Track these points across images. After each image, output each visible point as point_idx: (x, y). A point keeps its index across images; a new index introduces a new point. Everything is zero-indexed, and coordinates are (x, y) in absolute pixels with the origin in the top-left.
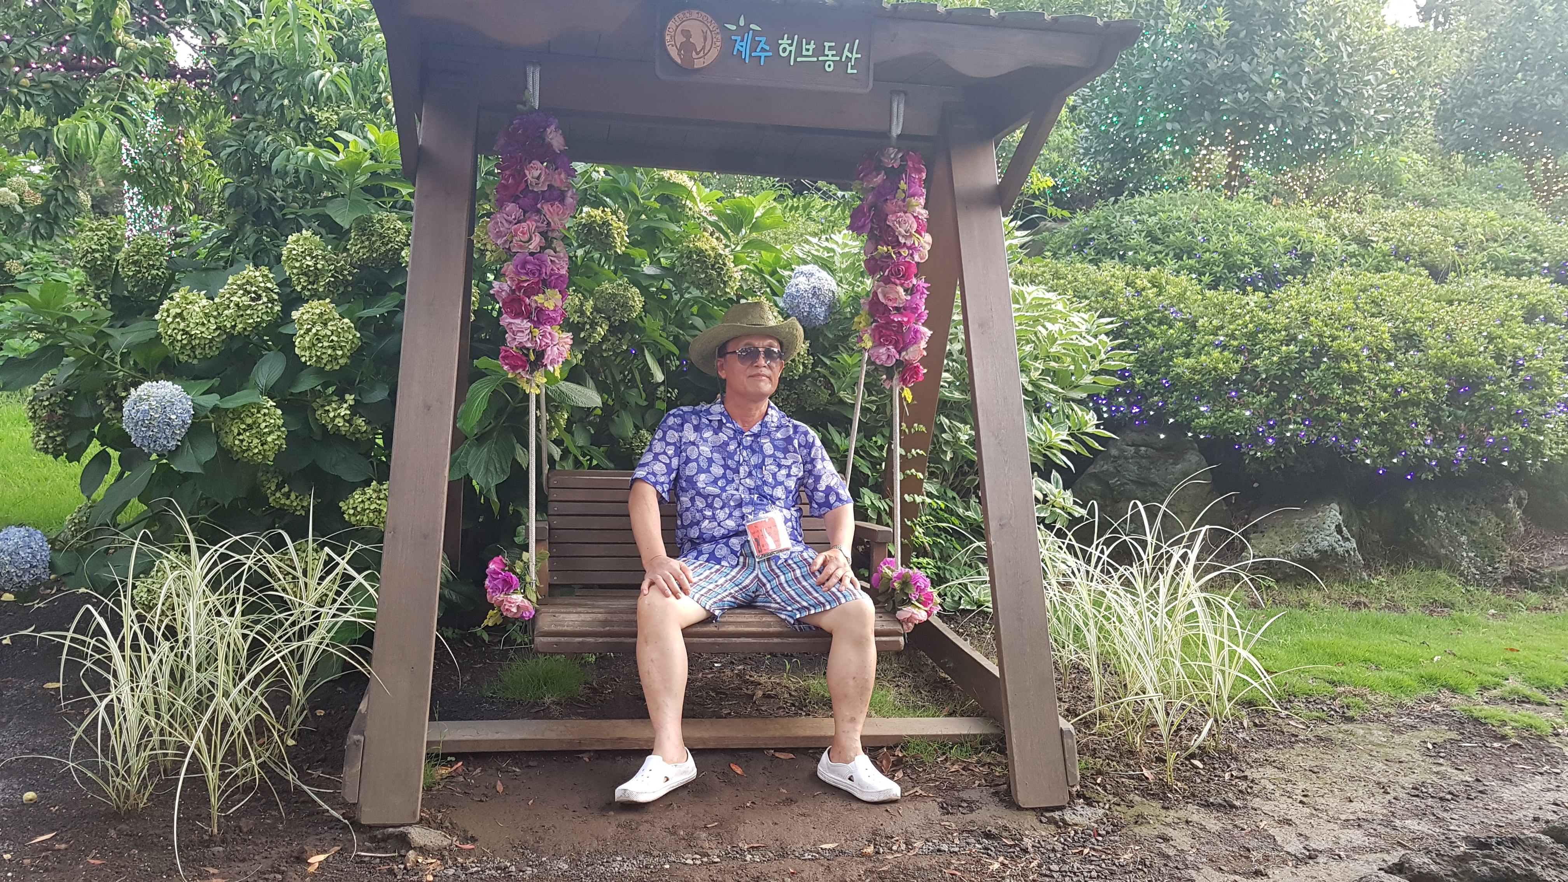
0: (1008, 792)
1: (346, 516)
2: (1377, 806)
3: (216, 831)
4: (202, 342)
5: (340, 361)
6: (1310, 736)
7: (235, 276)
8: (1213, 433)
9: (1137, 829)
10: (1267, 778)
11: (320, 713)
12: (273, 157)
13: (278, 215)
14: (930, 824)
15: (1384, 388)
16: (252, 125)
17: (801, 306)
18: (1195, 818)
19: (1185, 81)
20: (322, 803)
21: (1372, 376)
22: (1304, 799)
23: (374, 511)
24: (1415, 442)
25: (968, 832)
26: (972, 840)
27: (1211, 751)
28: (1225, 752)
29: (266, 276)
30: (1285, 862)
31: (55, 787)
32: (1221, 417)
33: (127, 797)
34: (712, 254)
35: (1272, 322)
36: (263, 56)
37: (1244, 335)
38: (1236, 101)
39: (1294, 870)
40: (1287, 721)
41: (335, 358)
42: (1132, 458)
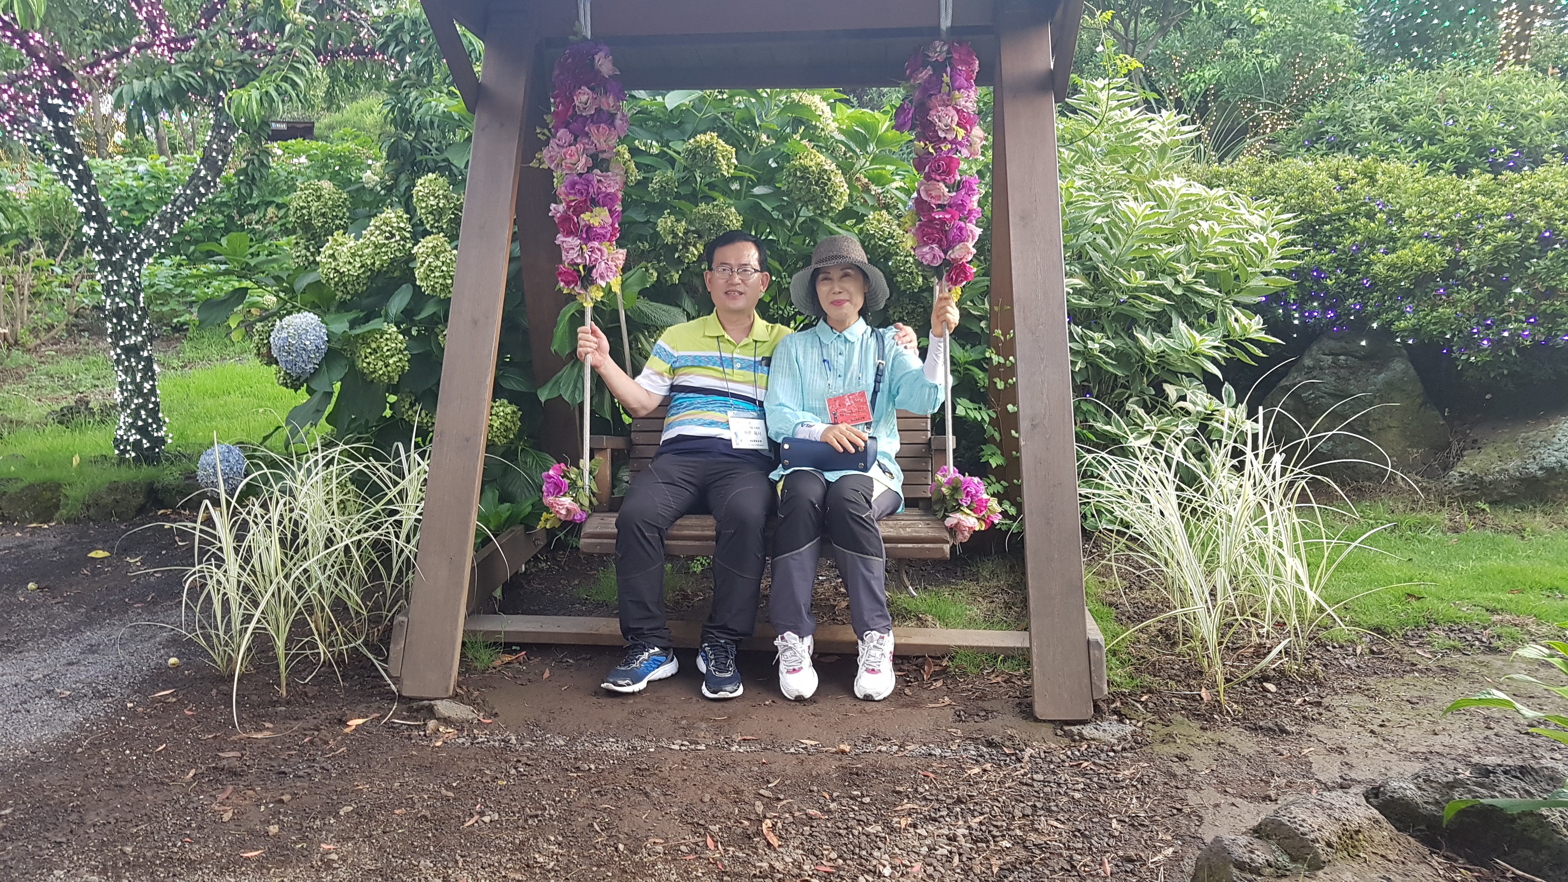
0: (1029, 703)
3: (284, 694)
4: (352, 279)
6: (1431, 666)
8: (1420, 337)
9: (1158, 748)
10: (1347, 706)
14: (936, 729)
16: (404, 84)
18: (1233, 740)
22: (1378, 729)
25: (972, 739)
26: (975, 747)
29: (400, 217)
30: (1309, 789)
32: (1424, 318)
33: (230, 662)
37: (1455, 223)
42: (1329, 368)
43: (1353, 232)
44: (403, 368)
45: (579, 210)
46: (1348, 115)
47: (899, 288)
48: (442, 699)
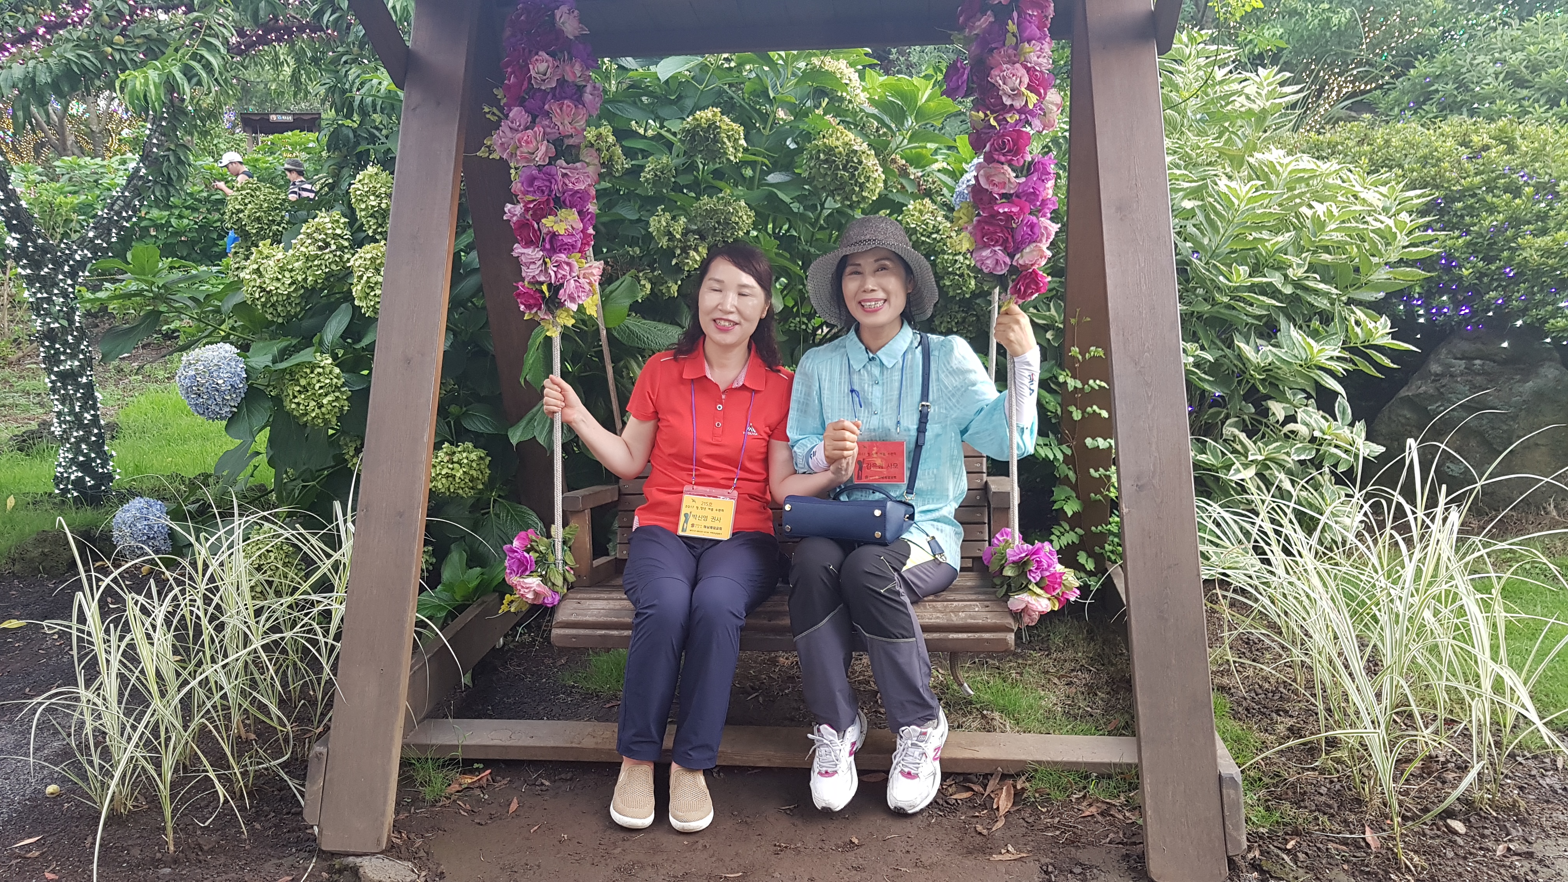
3: (172, 848)
4: (280, 299)
7: (306, 224)
23: (447, 476)
29: (337, 221)
42: (1462, 375)
43: (1492, 209)
44: (341, 409)
45: (540, 213)
46: (1464, 70)
47: (947, 293)
48: (373, 854)
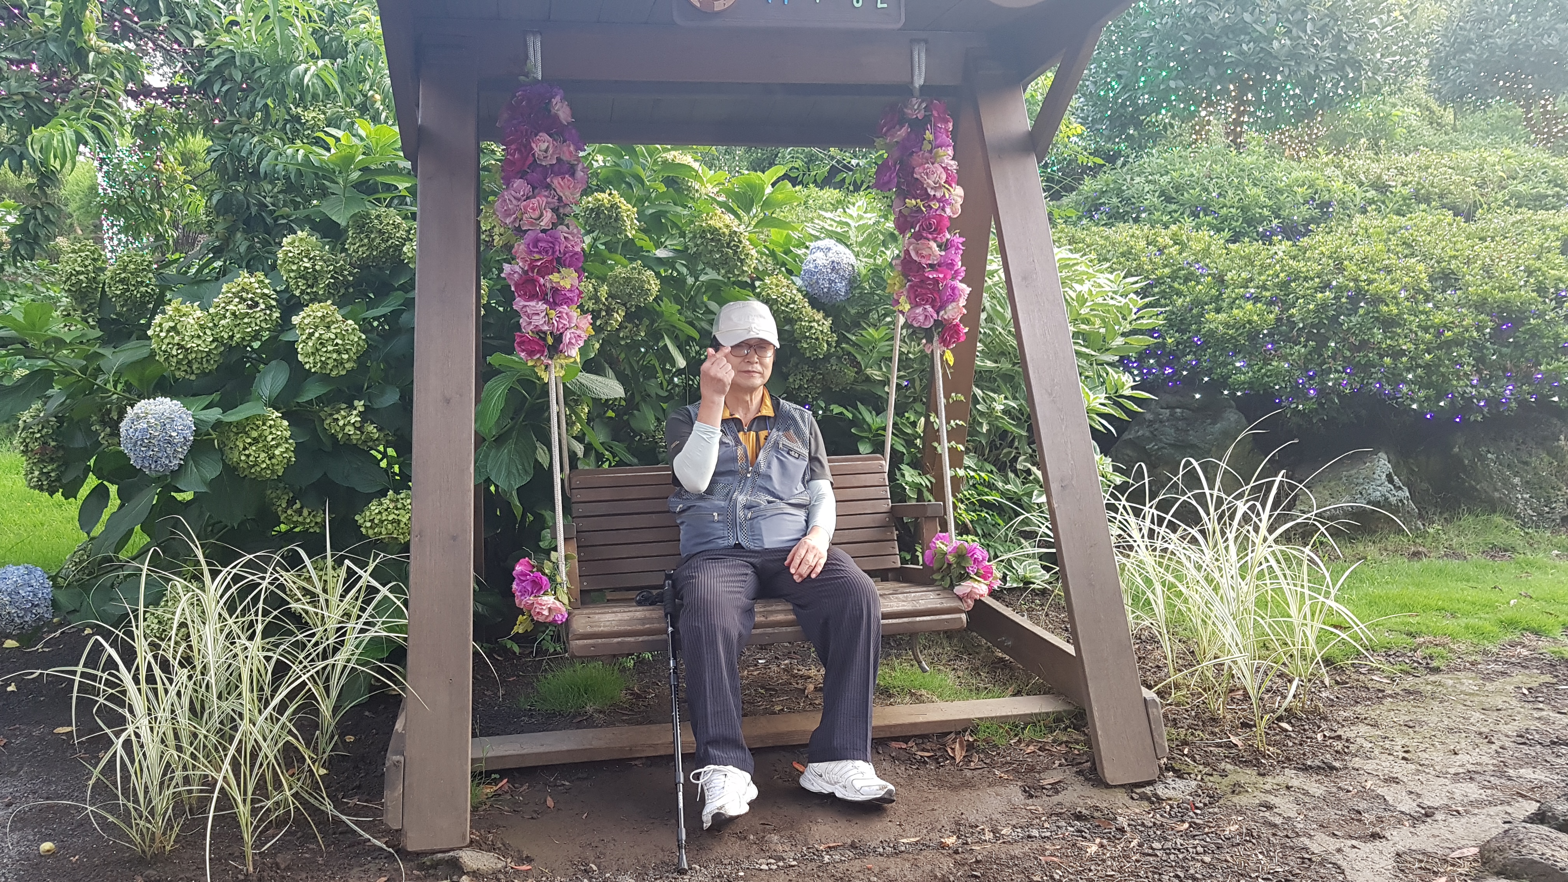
0: (1094, 769)
1: (363, 530)
2: (1484, 756)
3: (251, 869)
4: (199, 356)
5: (347, 366)
6: (1398, 690)
7: (230, 285)
8: (1251, 388)
9: (1236, 799)
10: (1362, 736)
11: (350, 739)
12: (260, 159)
13: (269, 220)
14: (1014, 810)
15: (1426, 330)
16: (236, 128)
17: (821, 282)
18: (1295, 783)
19: (1186, 37)
20: (362, 833)
21: (1412, 318)
22: (1406, 755)
23: (393, 522)
24: (1461, 383)
25: (1057, 815)
26: (1063, 824)
27: (1298, 712)
28: (1312, 713)
29: (262, 282)
30: (1400, 822)
31: (73, 837)
32: (1259, 370)
33: (153, 840)
34: (727, 232)
35: (1304, 269)
36: (243, 55)
37: (1275, 285)
38: (1242, 53)
39: (1412, 829)
40: (1369, 676)
41: (340, 363)
42: (1168, 420)
44: (289, 460)
45: (545, 270)
46: (1125, 188)
48: (463, 848)
